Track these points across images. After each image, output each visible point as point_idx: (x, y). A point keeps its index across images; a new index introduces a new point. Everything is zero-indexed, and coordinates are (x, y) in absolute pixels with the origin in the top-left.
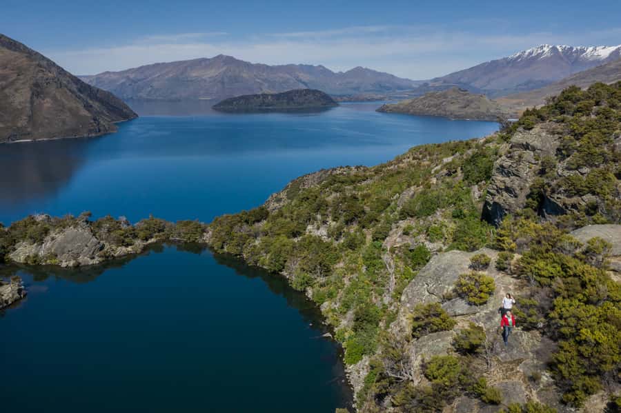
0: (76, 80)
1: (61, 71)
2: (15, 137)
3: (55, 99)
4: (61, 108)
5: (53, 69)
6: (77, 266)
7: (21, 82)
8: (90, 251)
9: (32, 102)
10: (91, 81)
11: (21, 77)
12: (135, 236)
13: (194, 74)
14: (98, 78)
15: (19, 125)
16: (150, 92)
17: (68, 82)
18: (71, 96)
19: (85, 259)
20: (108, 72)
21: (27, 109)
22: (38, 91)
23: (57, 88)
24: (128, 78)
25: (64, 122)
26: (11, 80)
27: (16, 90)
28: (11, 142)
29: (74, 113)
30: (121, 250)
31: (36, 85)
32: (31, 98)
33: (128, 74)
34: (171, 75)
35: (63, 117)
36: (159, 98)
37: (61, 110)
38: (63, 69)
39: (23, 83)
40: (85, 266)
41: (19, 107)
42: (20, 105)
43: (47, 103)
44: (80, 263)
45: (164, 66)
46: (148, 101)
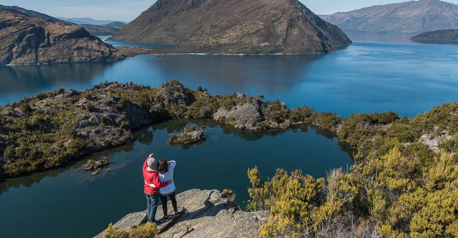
0: (317, 18)
1: (309, 12)
2: (274, 52)
3: (300, 29)
4: (303, 35)
5: (304, 10)
6: (244, 128)
7: (283, 18)
8: (253, 121)
9: (287, 31)
10: (327, 19)
11: (284, 15)
12: (287, 117)
13: (402, 13)
14: (332, 16)
15: (278, 45)
16: (366, 26)
17: (311, 19)
18: (310, 27)
19: (249, 126)
20: (339, 13)
21: (284, 35)
22: (291, 24)
23: (303, 22)
24: (352, 16)
25: (303, 44)
26: (278, 17)
27: (280, 23)
28: (271, 54)
29: (310, 38)
30: (274, 124)
31: (291, 20)
32: (287, 28)
33: (352, 14)
34: (383, 14)
35: (302, 41)
36: (371, 31)
37: (303, 36)
38: (310, 11)
39: (284, 19)
40: (247, 129)
41: (280, 34)
42: (280, 32)
43: (295, 32)
44: (245, 127)
45: (380, 7)
46: (362, 32)
